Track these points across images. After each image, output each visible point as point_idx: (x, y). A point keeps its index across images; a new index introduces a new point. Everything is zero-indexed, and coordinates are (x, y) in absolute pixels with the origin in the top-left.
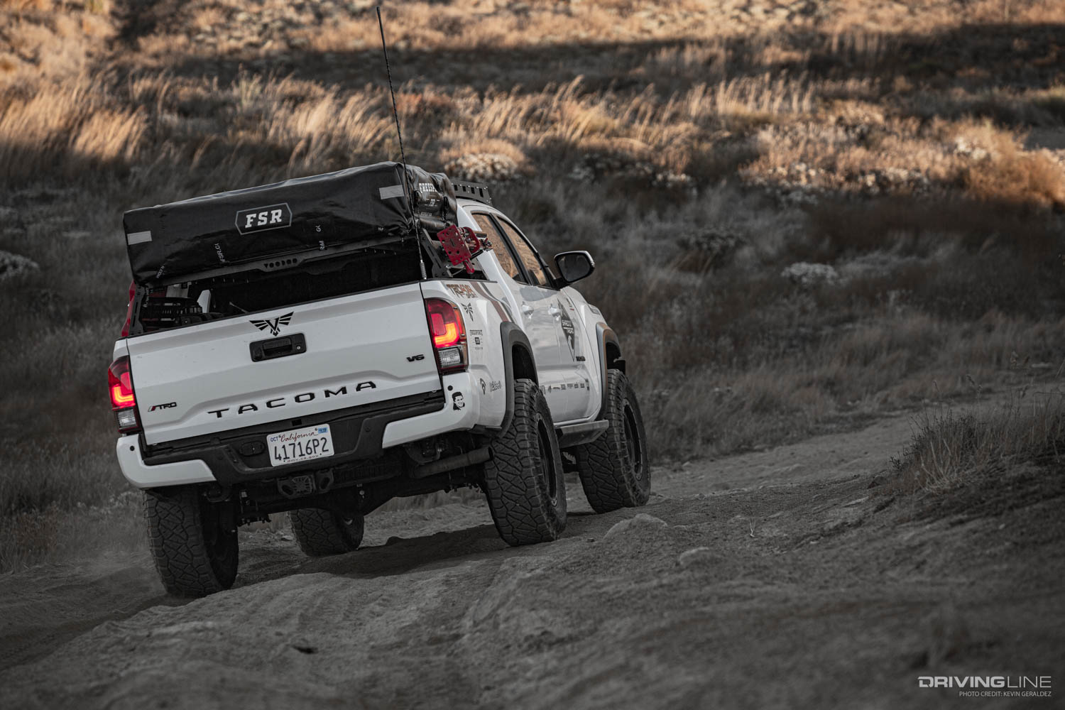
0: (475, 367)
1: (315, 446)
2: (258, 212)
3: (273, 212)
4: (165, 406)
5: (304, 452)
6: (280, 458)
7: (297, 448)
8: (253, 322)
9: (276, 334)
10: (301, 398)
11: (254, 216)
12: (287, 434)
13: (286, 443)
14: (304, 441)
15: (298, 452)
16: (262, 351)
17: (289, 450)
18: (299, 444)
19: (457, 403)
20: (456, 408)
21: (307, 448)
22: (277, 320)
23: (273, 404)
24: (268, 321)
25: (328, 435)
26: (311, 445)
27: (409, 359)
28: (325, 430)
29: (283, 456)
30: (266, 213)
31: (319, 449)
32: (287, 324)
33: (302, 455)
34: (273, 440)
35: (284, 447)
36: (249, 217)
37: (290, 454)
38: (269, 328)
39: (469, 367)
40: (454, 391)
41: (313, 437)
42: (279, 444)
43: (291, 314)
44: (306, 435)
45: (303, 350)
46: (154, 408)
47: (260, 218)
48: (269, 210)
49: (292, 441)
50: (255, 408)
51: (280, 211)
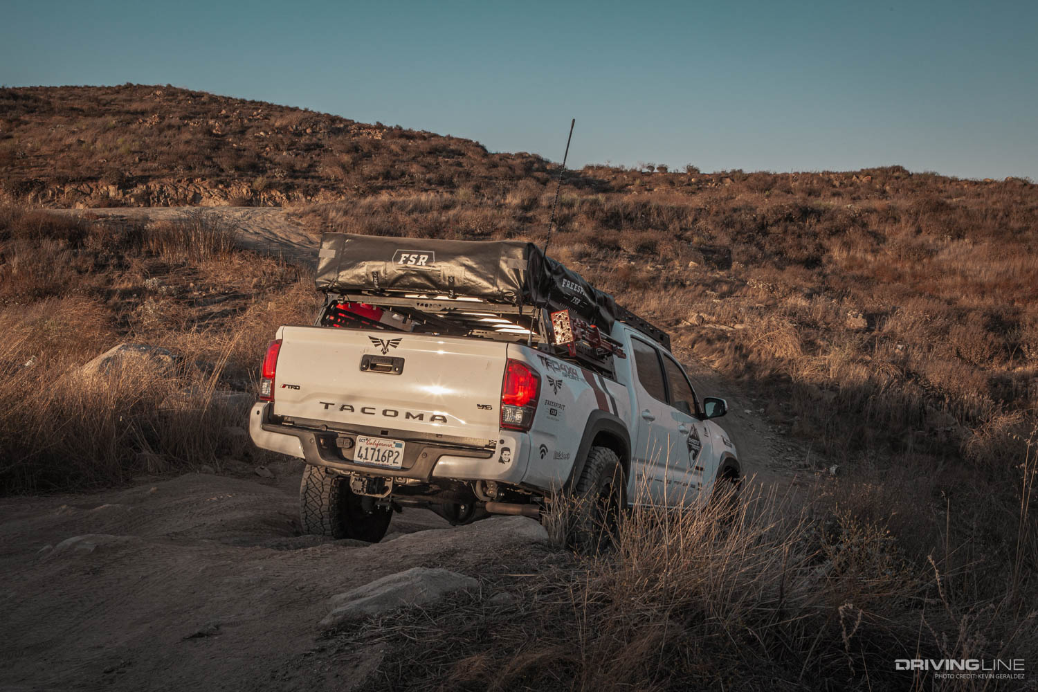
0: (536, 432)
1: (389, 456)
2: (411, 254)
3: (422, 256)
4: (292, 387)
5: (380, 459)
6: (361, 457)
7: (376, 452)
8: (371, 338)
9: (384, 353)
10: (388, 413)
11: (407, 256)
12: (373, 440)
13: (370, 446)
14: (383, 449)
15: (375, 457)
16: (369, 364)
17: (370, 452)
18: (379, 451)
19: (503, 456)
20: (501, 460)
21: (383, 456)
22: (389, 341)
23: (366, 410)
24: (382, 341)
25: (402, 450)
26: (386, 454)
27: (478, 405)
28: (400, 446)
29: (364, 457)
30: (416, 256)
31: (391, 459)
32: (395, 347)
33: (377, 460)
34: (361, 441)
35: (367, 449)
36: (403, 255)
37: (369, 456)
38: (381, 346)
39: (532, 430)
40: (504, 445)
41: (390, 448)
42: (364, 445)
43: (400, 340)
44: (387, 444)
45: (400, 372)
46: (284, 386)
47: (411, 258)
48: (420, 254)
49: (374, 447)
50: (353, 410)
51: (426, 257)
